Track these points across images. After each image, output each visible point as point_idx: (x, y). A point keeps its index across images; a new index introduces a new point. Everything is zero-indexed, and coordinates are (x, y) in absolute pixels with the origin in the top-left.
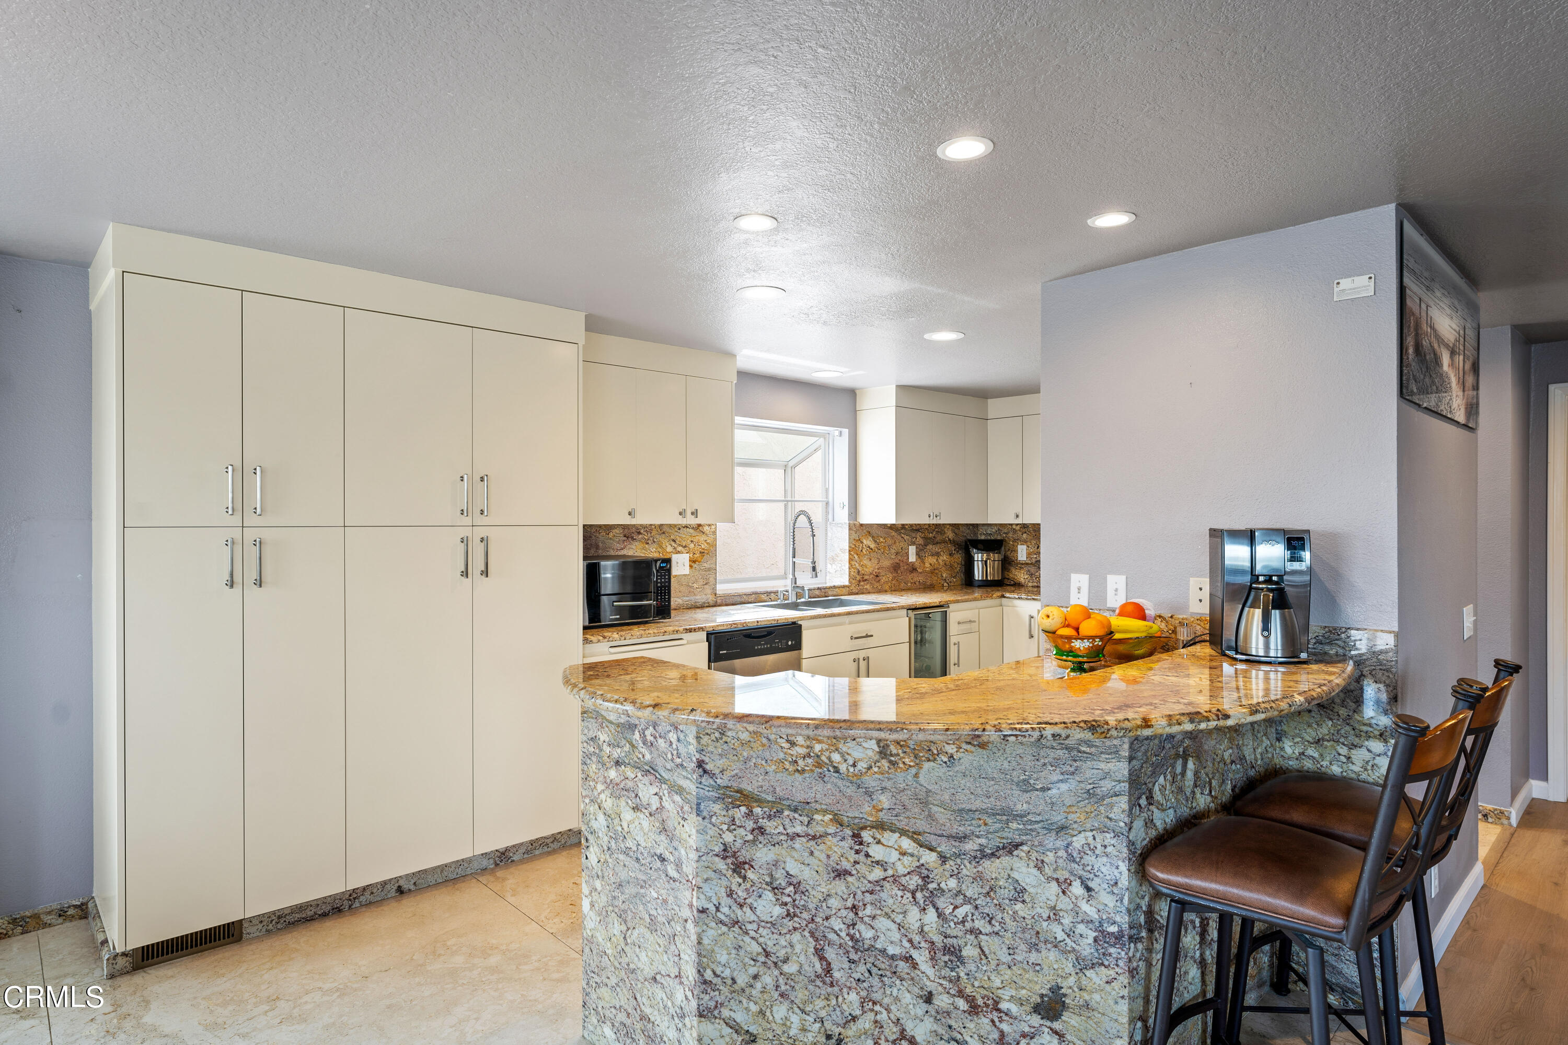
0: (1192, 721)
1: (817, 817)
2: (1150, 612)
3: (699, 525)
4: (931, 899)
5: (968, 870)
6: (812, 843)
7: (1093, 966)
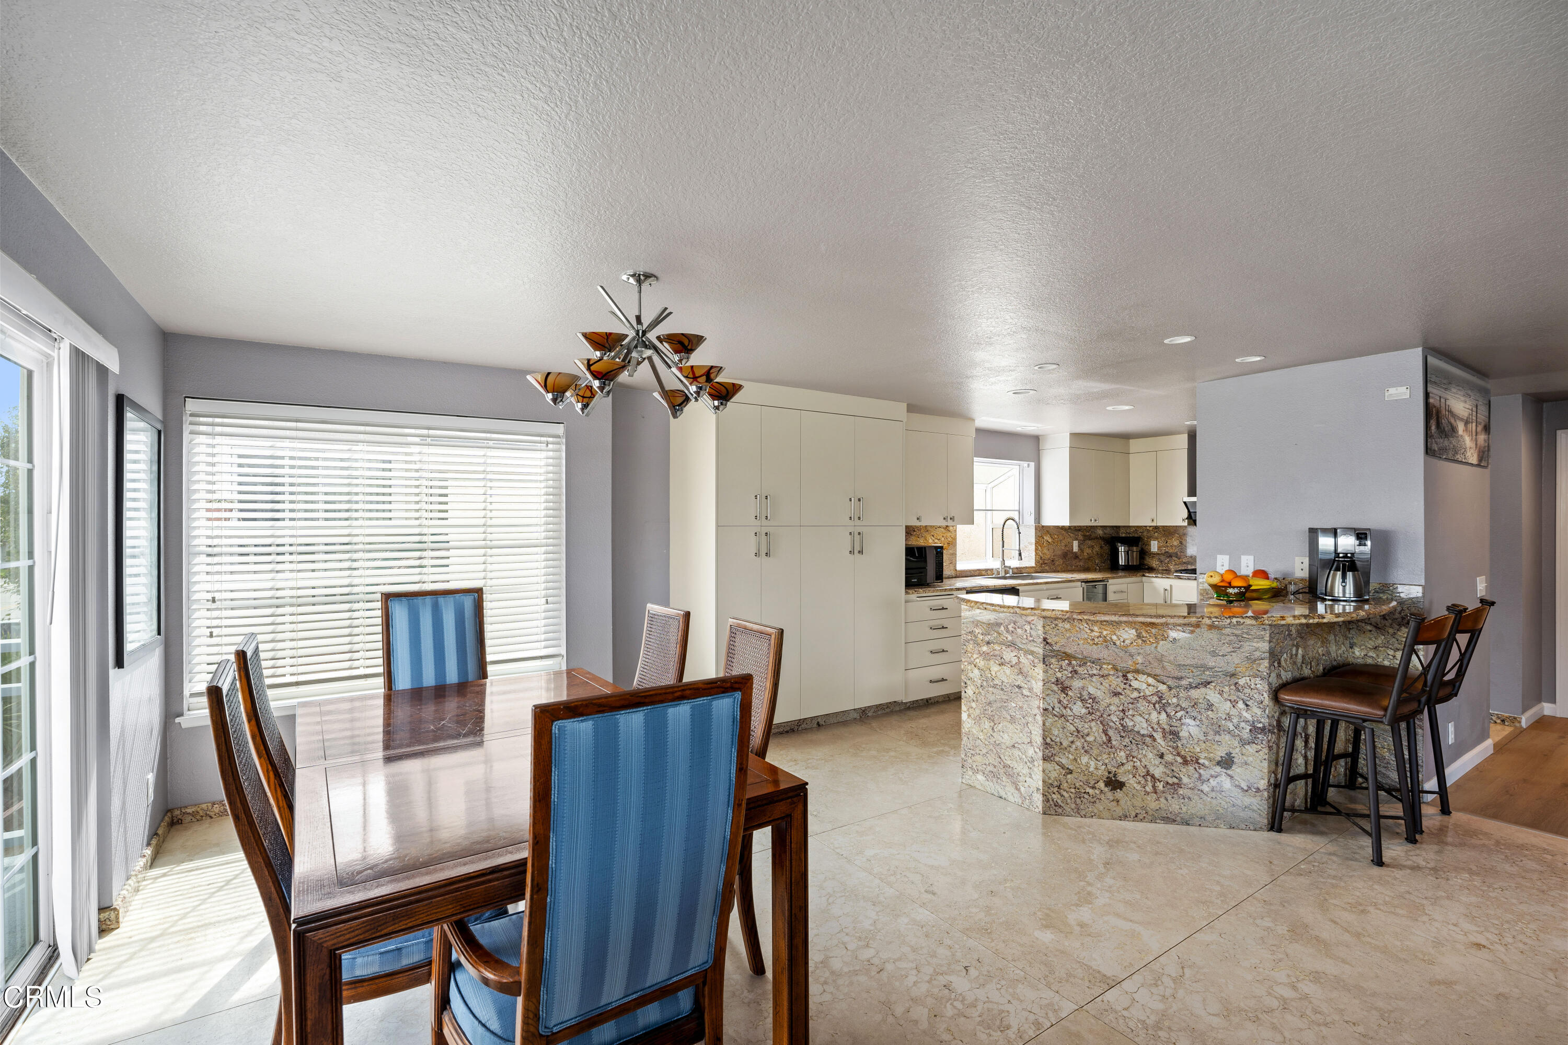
0: (1305, 618)
1: (1105, 666)
2: (1272, 576)
3: (947, 526)
4: (1164, 708)
5: (1183, 694)
6: (1102, 679)
7: (1249, 743)
